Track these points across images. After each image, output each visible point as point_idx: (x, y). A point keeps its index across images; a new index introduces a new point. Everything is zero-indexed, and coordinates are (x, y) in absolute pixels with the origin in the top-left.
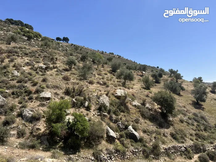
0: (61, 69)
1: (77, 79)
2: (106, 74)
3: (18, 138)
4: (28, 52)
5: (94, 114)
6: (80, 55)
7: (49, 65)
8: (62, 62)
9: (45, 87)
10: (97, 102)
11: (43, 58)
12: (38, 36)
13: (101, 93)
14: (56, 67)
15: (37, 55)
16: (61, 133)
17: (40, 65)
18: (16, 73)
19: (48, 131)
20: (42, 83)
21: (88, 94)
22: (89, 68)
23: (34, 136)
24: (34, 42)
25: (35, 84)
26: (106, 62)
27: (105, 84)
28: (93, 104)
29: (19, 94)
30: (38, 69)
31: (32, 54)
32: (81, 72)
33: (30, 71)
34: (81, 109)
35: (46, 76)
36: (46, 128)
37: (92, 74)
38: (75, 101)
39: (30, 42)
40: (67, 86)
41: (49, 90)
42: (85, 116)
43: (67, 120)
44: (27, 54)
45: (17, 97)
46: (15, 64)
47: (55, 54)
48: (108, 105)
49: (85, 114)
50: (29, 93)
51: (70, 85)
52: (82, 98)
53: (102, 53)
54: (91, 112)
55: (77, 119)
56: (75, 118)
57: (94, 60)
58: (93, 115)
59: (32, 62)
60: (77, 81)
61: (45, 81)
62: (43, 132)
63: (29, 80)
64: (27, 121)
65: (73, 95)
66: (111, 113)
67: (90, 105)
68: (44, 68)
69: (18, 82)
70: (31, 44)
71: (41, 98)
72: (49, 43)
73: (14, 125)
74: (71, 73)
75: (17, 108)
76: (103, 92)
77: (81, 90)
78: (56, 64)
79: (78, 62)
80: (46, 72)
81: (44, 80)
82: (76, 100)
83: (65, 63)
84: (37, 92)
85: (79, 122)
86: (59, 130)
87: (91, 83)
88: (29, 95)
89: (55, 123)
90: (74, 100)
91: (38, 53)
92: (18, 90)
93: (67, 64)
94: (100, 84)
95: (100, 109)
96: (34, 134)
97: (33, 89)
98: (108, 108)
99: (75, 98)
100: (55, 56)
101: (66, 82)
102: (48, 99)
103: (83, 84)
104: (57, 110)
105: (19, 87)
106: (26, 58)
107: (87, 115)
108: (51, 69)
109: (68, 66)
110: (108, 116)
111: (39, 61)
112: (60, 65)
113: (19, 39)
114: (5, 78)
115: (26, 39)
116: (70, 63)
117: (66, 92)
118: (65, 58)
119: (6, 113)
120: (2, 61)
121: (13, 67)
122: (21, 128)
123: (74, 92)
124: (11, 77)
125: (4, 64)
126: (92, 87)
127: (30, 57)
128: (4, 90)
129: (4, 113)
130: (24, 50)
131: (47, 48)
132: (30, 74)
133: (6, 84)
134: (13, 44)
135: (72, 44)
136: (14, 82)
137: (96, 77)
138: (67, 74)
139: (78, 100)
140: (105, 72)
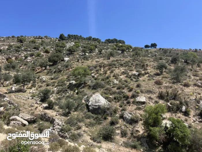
1: (170, 83)
3: (122, 137)
4: (122, 63)
5: (195, 120)
6: (170, 57)
7: (141, 72)
8: (152, 67)
9: (140, 92)
10: (197, 107)
11: (135, 66)
12: (129, 47)
13: (201, 97)
14: (148, 73)
15: (130, 64)
16: (159, 138)
17: (133, 73)
18: (116, 82)
19: (146, 134)
20: (136, 88)
21: (185, 98)
22: (182, 70)
23: (134, 137)
24: (126, 54)
25: (131, 90)
28: (192, 109)
29: (119, 99)
30: (132, 76)
31: (126, 64)
32: (174, 75)
33: (126, 79)
34: (178, 113)
35: (139, 82)
36: (144, 131)
37: (186, 75)
39: (124, 54)
40: (161, 90)
41: (143, 94)
42: (183, 122)
43: (164, 125)
44: (122, 65)
45: (118, 102)
46: (114, 74)
47: (145, 61)
49: (183, 119)
50: (127, 98)
51: (163, 89)
52: (178, 102)
53: (196, 51)
54: (190, 117)
55: (175, 125)
56: (173, 123)
57: (187, 61)
58: (193, 121)
59: (127, 71)
60: (170, 85)
62: (142, 134)
63: (126, 86)
64: (127, 122)
65: (167, 99)
67: (188, 110)
68: (137, 75)
69: (118, 89)
70: (125, 56)
71: (137, 102)
72: (139, 52)
73: (118, 125)
74: (163, 77)
75: (119, 111)
77: (176, 94)
78: (147, 70)
79: (169, 64)
80: (138, 78)
81: (138, 86)
82: (171, 104)
83: (155, 68)
84: (134, 96)
85: (178, 128)
86: (158, 134)
87: (187, 85)
88: (127, 100)
89: (153, 126)
90: (169, 104)
91: (131, 62)
92: (118, 95)
93: (157, 69)
94: (199, 86)
96: (135, 135)
97: (129, 94)
99: (170, 102)
100: (146, 62)
101: (158, 86)
102: (144, 103)
103: (176, 88)
104: (153, 114)
105: (119, 93)
106: (122, 68)
107: (186, 120)
108: (143, 75)
109: (159, 71)
111: (132, 70)
112: (151, 70)
113: (115, 54)
114: (108, 86)
115: (120, 52)
116: (160, 67)
117: (160, 96)
118: (155, 63)
119: (111, 114)
120: (106, 73)
121: (113, 77)
122: (123, 128)
123: (168, 96)
124: (113, 85)
125: (107, 75)
126: (188, 90)
127: (125, 67)
128: (108, 96)
129: (110, 115)
130: (119, 61)
131: (137, 57)
132: (126, 81)
133: (110, 91)
134: (112, 59)
135: (160, 49)
136: (115, 89)
137: (192, 79)
138: (159, 78)
139: (173, 105)
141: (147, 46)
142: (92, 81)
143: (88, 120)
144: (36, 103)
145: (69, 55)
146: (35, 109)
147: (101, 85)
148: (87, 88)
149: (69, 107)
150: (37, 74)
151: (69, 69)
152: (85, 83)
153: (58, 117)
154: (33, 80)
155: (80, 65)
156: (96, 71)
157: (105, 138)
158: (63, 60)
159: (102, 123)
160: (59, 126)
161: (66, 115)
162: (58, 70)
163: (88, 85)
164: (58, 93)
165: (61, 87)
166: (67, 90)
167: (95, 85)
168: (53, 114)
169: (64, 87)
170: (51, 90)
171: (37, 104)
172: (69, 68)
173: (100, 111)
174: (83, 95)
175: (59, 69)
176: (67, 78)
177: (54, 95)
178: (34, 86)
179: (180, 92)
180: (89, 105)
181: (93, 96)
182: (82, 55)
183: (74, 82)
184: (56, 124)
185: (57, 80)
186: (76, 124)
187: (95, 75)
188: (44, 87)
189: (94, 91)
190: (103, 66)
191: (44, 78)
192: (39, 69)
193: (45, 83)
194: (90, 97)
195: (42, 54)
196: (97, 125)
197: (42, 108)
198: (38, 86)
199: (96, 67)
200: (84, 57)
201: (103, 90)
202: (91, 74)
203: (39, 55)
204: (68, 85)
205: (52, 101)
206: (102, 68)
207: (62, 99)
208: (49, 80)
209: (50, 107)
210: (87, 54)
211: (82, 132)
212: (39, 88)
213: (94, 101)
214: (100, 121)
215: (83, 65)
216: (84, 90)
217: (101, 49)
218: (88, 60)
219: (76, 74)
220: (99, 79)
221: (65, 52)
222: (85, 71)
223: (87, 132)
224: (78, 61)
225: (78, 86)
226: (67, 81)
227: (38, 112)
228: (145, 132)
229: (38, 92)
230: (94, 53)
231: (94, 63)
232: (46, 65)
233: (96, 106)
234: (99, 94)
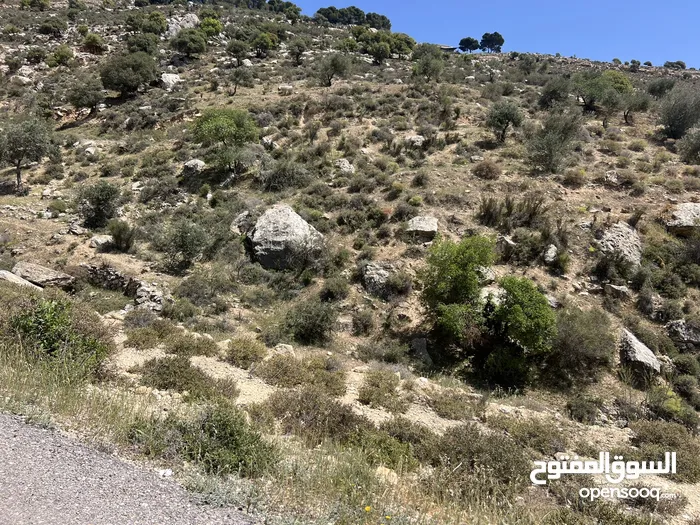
0: (469, 142)
1: (521, 172)
2: (637, 148)
3: (357, 334)
4: (374, 99)
5: (579, 287)
6: (540, 88)
7: (433, 135)
8: (475, 120)
9: (422, 202)
10: (592, 249)
11: (416, 115)
12: (402, 44)
13: (608, 218)
14: (456, 140)
15: (400, 106)
17: (407, 138)
18: (347, 166)
19: (429, 327)
20: (411, 190)
21: (559, 222)
22: (568, 131)
23: (394, 335)
24: (391, 69)
25: (393, 195)
26: (640, 100)
27: (626, 183)
28: (575, 253)
29: (354, 222)
30: (403, 149)
31: (386, 107)
32: (539, 149)
33: (381, 157)
34: (532, 267)
35: (423, 168)
36: (423, 319)
37: (578, 149)
38: (512, 243)
39: (382, 70)
40: (488, 196)
41: (433, 209)
42: (543, 292)
43: (485, 301)
44: (371, 108)
45: (351, 232)
46: (343, 139)
47: (453, 98)
48: (634, 258)
49: (544, 285)
50: (379, 219)
51: (497, 191)
52: (537, 234)
54: (566, 279)
55: (514, 296)
56: (510, 292)
57: (592, 101)
58: (573, 289)
59: (387, 131)
60: (522, 180)
61: (421, 184)
62: (418, 327)
63: (379, 183)
64: (375, 294)
65: (505, 225)
66: (644, 288)
67: (563, 257)
68: (419, 144)
69: (351, 191)
70: (383, 74)
71: (410, 233)
72: (434, 62)
73: (346, 302)
74: (504, 155)
75: (351, 259)
76: (615, 214)
77: (535, 208)
78: (454, 128)
79: (531, 112)
80: (423, 157)
81: (419, 182)
82: (515, 239)
83: (484, 122)
84: (401, 215)
85: (522, 304)
86: (461, 324)
87: (573, 182)
88: (378, 226)
89: (447, 302)
90: (508, 239)
91: (403, 99)
92: (352, 212)
93: (489, 125)
94: (609, 186)
95: (601, 273)
96: (395, 329)
97: (388, 207)
98: (634, 270)
99: (513, 235)
100: (454, 102)
101: (483, 183)
102: (430, 236)
103: (541, 189)
104: (453, 267)
105: (354, 205)
106: (370, 121)
107: (553, 287)
108: (441, 146)
109: (495, 132)
110: (634, 297)
111: (405, 125)
112: (468, 130)
113: (350, 66)
114: (321, 182)
115: (371, 61)
116: (499, 120)
117: (484, 215)
118: (485, 105)
119: (326, 270)
120: (313, 136)
121: (339, 149)
122: (361, 310)
123: (509, 214)
124: (336, 178)
125: (316, 143)
126: (576, 198)
127: (382, 116)
128: (319, 213)
129: (322, 271)
130: (364, 95)
131: (429, 80)
132: (381, 166)
133: (324, 197)
134: (337, 83)
135: (515, 55)
136: (342, 192)
137: (596, 163)
138: (490, 157)
139: (521, 241)
140: (635, 140)
141: (467, 44)
142: (263, 163)
143: (253, 287)
144: (71, 232)
145: (181, 65)
146: (69, 250)
147: (297, 176)
148: (246, 184)
149: (185, 244)
150: (65, 133)
151: (181, 116)
152: (240, 169)
153: (152, 275)
154: (51, 152)
155: (221, 102)
156: (280, 127)
157: (302, 336)
158: (158, 84)
159: (296, 295)
160: (154, 304)
161: (176, 270)
162: (140, 119)
163: (251, 176)
164: (145, 200)
165: (155, 179)
166: (176, 192)
167: (274, 177)
168: (131, 266)
169: (166, 179)
170: (121, 188)
171: (74, 233)
172: (180, 113)
173: (290, 260)
174: (233, 207)
175: (144, 116)
176: (174, 150)
177: (131, 206)
178: (53, 173)
179: (549, 202)
180: (254, 240)
181: (269, 212)
182: (228, 67)
183: (201, 164)
184: (144, 298)
185: (138, 154)
186: (209, 298)
187: (275, 143)
188: (94, 179)
189: (271, 196)
190: (307, 108)
191: (93, 146)
192: (68, 113)
193: (96, 166)
194: (259, 215)
195: (75, 54)
196: (279, 300)
197: (92, 247)
198: (71, 175)
199: (280, 111)
200: (237, 74)
201: (303, 193)
202: (261, 138)
203: (62, 57)
204: (179, 172)
205: (125, 223)
206: (303, 118)
207: (161, 221)
208: (110, 156)
209: (121, 243)
210: (247, 62)
211: (233, 322)
212: (76, 180)
213: (271, 229)
214: (291, 291)
215: (231, 102)
216: (236, 194)
217: (299, 46)
218: (252, 87)
219: (206, 133)
220: (290, 155)
221: (163, 51)
222: (239, 125)
223: (247, 322)
224: (214, 89)
225: (215, 177)
226: (176, 160)
227: (78, 260)
228: (428, 321)
229: (73, 196)
230: (275, 61)
231: (272, 97)
232: (92, 98)
233: (279, 243)
234: (287, 205)
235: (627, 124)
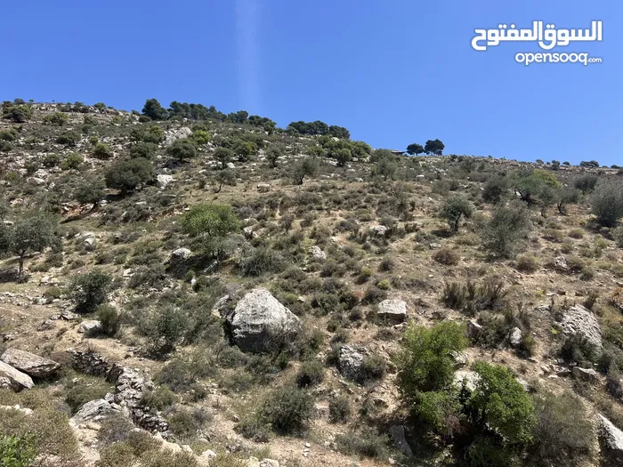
0: (427, 231)
1: (479, 259)
2: (577, 236)
3: (334, 422)
4: (340, 195)
5: (548, 370)
6: (481, 184)
7: (394, 225)
8: (429, 212)
9: (389, 286)
10: (554, 332)
11: (377, 208)
12: (361, 150)
13: (565, 301)
14: (415, 229)
15: (363, 201)
16: (443, 423)
17: (372, 228)
18: (319, 253)
19: (405, 412)
20: (379, 274)
21: (520, 305)
22: (516, 222)
23: (371, 422)
24: (353, 170)
25: (362, 279)
26: (571, 194)
27: (575, 268)
28: (539, 336)
29: (327, 304)
30: (368, 238)
31: (349, 202)
32: (491, 237)
33: (350, 244)
34: (500, 350)
35: (388, 255)
36: (399, 403)
37: (526, 238)
38: (478, 326)
39: (345, 171)
40: (451, 281)
41: (400, 293)
42: (514, 376)
43: (460, 385)
44: (339, 203)
45: (325, 314)
46: (315, 229)
47: (408, 193)
48: (596, 340)
49: (514, 368)
50: (350, 302)
51: (457, 276)
52: (501, 317)
53: (555, 166)
54: (534, 361)
55: (491, 384)
56: (485, 378)
57: (528, 195)
58: (542, 372)
59: (353, 222)
60: (480, 265)
61: (388, 269)
62: (394, 412)
63: (349, 268)
64: (350, 378)
65: (469, 308)
67: (529, 339)
68: (382, 233)
69: (323, 275)
70: (347, 174)
71: (382, 316)
72: (389, 164)
73: (322, 387)
74: (459, 243)
75: (327, 341)
76: (571, 297)
77: (495, 292)
78: (412, 218)
79: (476, 205)
80: (386, 244)
81: (385, 267)
82: (480, 321)
84: (371, 298)
85: (500, 392)
86: (439, 412)
87: (526, 267)
88: (350, 308)
89: (425, 389)
90: (474, 321)
91: (365, 195)
92: (324, 295)
93: (442, 216)
94: (560, 270)
95: (566, 355)
96: (371, 415)
97: (359, 290)
98: (598, 353)
99: (477, 317)
100: (410, 196)
101: (445, 269)
102: (400, 318)
103: (497, 274)
104: (429, 352)
105: (327, 288)
106: (337, 213)
107: (523, 371)
108: (401, 234)
109: (449, 223)
110: (602, 380)
111: (369, 217)
112: (424, 220)
113: (319, 168)
114: (295, 267)
115: (335, 163)
116: (452, 212)
117: (449, 299)
118: (437, 200)
119: (302, 353)
120: (288, 227)
121: (311, 237)
122: (337, 395)
123: (471, 297)
124: (309, 263)
125: (291, 232)
126: (531, 282)
127: (347, 209)
128: (295, 296)
129: (298, 354)
130: (331, 192)
131: (385, 179)
132: (350, 252)
133: (299, 281)
134: (308, 182)
135: (454, 157)
136: (315, 276)
137: (542, 249)
138: (447, 244)
139: (487, 324)
140: (573, 229)
141: (413, 149)
142: (243, 251)
143: (231, 371)
144: (62, 317)
145: (174, 167)
146: (58, 335)
147: (273, 262)
148: (227, 270)
149: (168, 329)
150: (69, 225)
151: (172, 210)
152: (222, 256)
153: (134, 360)
154: (54, 243)
155: (208, 198)
156: (258, 219)
157: (280, 425)
158: (154, 183)
159: (273, 379)
160: (135, 391)
161: (158, 354)
162: (136, 212)
163: (232, 262)
164: (133, 286)
165: (145, 267)
166: (163, 278)
167: (253, 263)
168: (116, 351)
169: (154, 266)
170: (113, 275)
171: (65, 319)
172: (171, 207)
173: (267, 343)
174: (215, 292)
175: (139, 210)
176: (164, 240)
177: (121, 292)
178: (53, 261)
179: (507, 286)
180: (234, 323)
181: (248, 296)
182: (215, 169)
183: (187, 252)
184: (125, 385)
185: (132, 244)
186: (189, 384)
187: (254, 233)
188: (90, 266)
189: (250, 280)
190: (282, 203)
191: (91, 236)
192: (73, 208)
193: (92, 255)
194: (238, 299)
195: (85, 160)
196: (257, 385)
197: (79, 332)
198: (69, 263)
199: (259, 205)
200: (222, 175)
201: (280, 277)
202: (242, 229)
203: (74, 162)
204: (167, 260)
205: (113, 309)
206: (278, 211)
207: (147, 305)
208: (106, 245)
209: (107, 330)
210: (231, 165)
211: (210, 410)
212: (73, 268)
213: (249, 313)
214: (267, 375)
215: (216, 198)
216: (218, 279)
217: (275, 152)
218: (235, 185)
219: (194, 225)
220: (268, 243)
221: (160, 157)
222: (223, 218)
223: (225, 409)
224: (202, 186)
225: (199, 264)
226: (165, 249)
227: (65, 345)
228: (404, 406)
229: (68, 283)
230: (255, 164)
231: (252, 193)
232: (96, 196)
233: (257, 326)
234: (265, 290)
235: (562, 214)
